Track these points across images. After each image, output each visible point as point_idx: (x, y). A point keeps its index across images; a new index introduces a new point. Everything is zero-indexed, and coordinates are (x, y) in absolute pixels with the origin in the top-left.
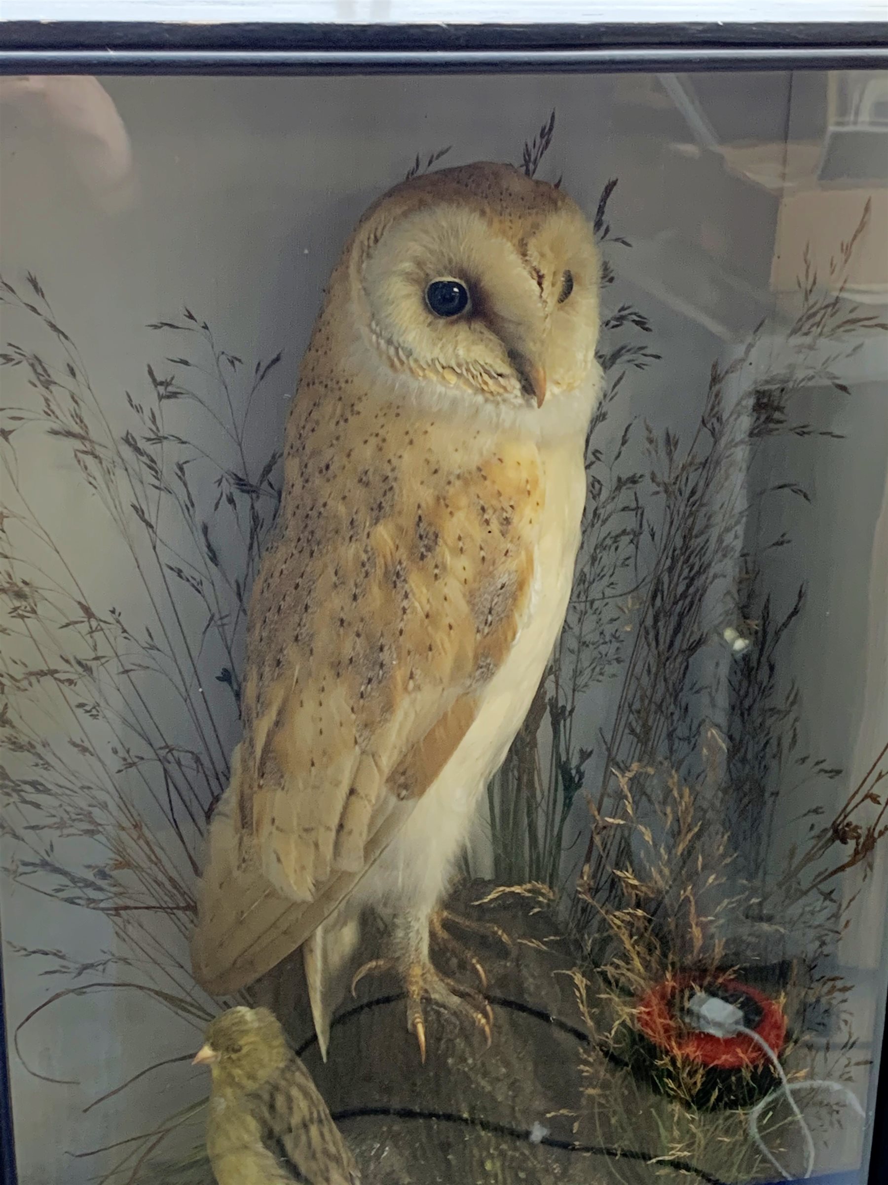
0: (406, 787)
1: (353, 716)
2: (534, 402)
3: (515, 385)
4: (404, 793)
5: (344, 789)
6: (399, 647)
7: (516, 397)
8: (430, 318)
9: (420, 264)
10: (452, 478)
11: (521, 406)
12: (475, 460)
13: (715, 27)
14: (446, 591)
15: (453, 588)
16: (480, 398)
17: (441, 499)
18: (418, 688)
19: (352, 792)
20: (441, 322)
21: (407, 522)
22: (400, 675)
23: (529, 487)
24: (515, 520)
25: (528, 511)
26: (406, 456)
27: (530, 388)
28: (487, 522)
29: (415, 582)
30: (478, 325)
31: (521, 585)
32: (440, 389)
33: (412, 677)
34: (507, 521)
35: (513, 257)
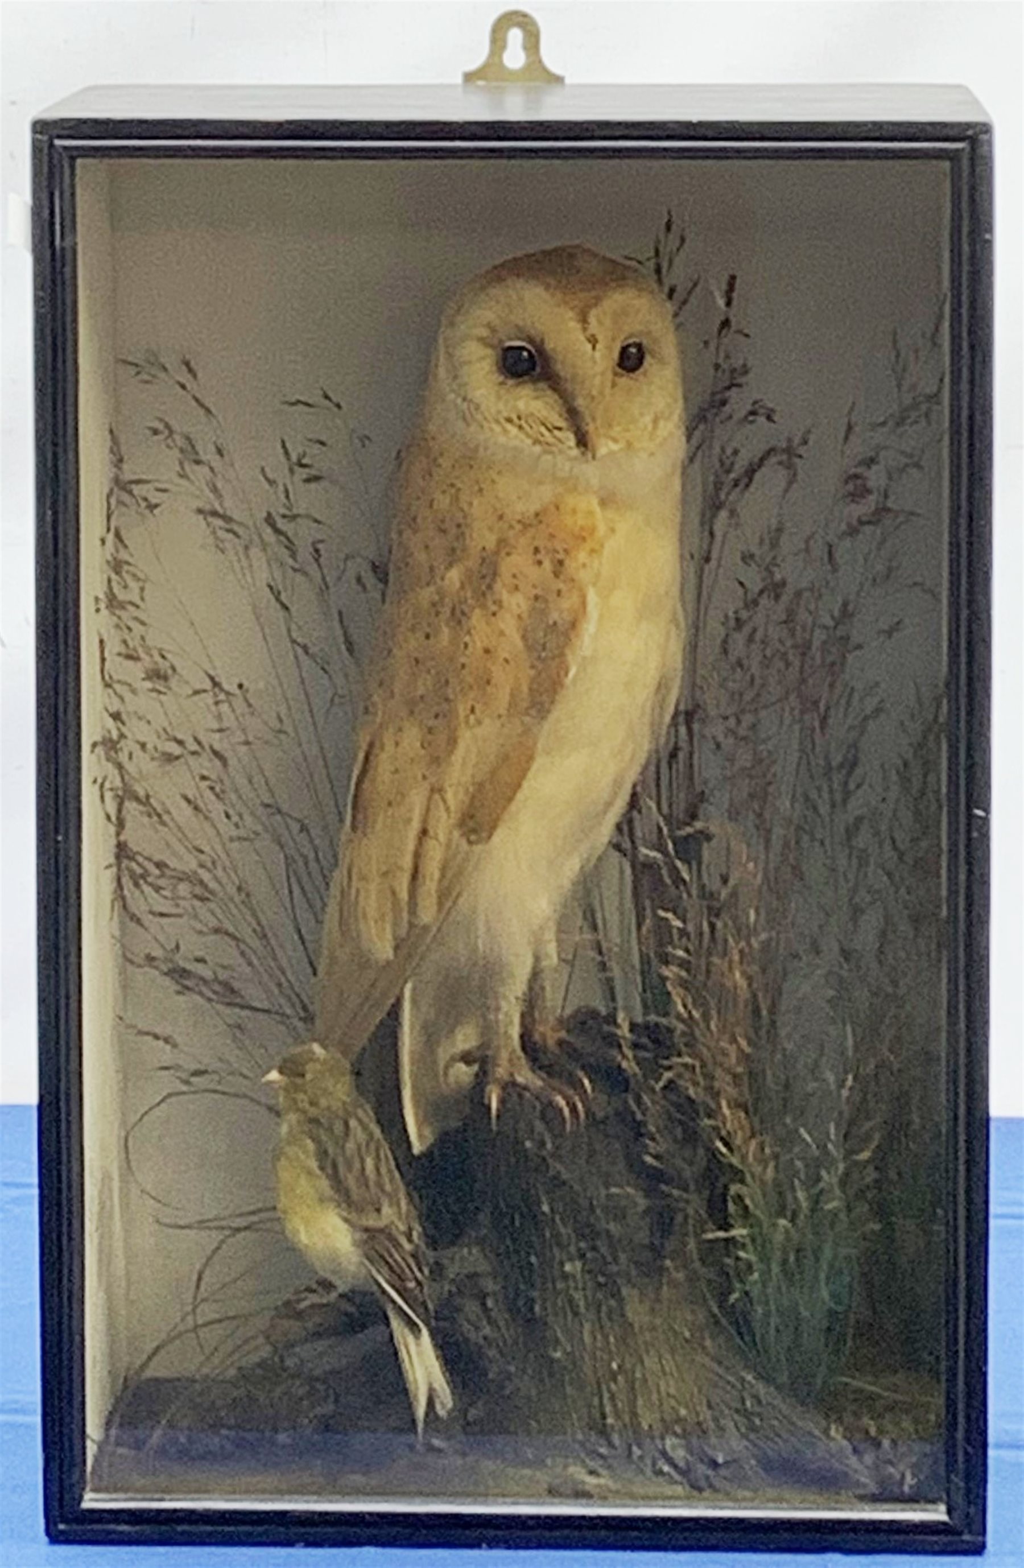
0: (474, 831)
1: (423, 752)
2: (590, 455)
3: (571, 440)
4: (473, 837)
5: (416, 825)
6: (461, 682)
7: (570, 448)
8: (501, 378)
9: (493, 330)
10: (514, 523)
11: (575, 459)
12: (534, 507)
13: (689, 125)
14: (502, 626)
15: (508, 624)
16: (537, 449)
17: (502, 542)
18: (479, 722)
19: (424, 832)
20: (511, 382)
21: (472, 563)
22: (462, 710)
23: (584, 534)
24: (567, 562)
25: (582, 556)
26: (475, 502)
27: (582, 441)
28: (540, 563)
29: (477, 618)
30: (542, 385)
31: (574, 625)
32: (502, 439)
33: (473, 710)
34: (561, 563)
35: (574, 325)
